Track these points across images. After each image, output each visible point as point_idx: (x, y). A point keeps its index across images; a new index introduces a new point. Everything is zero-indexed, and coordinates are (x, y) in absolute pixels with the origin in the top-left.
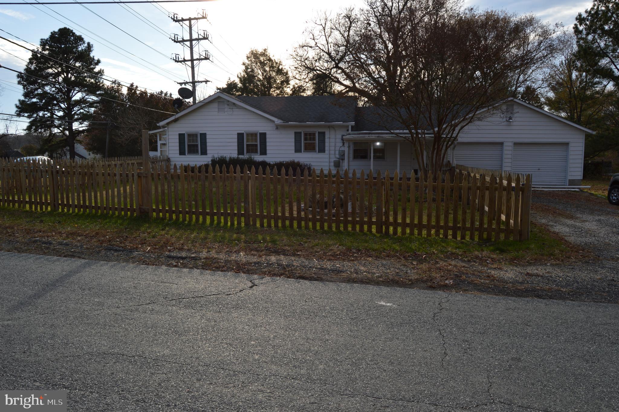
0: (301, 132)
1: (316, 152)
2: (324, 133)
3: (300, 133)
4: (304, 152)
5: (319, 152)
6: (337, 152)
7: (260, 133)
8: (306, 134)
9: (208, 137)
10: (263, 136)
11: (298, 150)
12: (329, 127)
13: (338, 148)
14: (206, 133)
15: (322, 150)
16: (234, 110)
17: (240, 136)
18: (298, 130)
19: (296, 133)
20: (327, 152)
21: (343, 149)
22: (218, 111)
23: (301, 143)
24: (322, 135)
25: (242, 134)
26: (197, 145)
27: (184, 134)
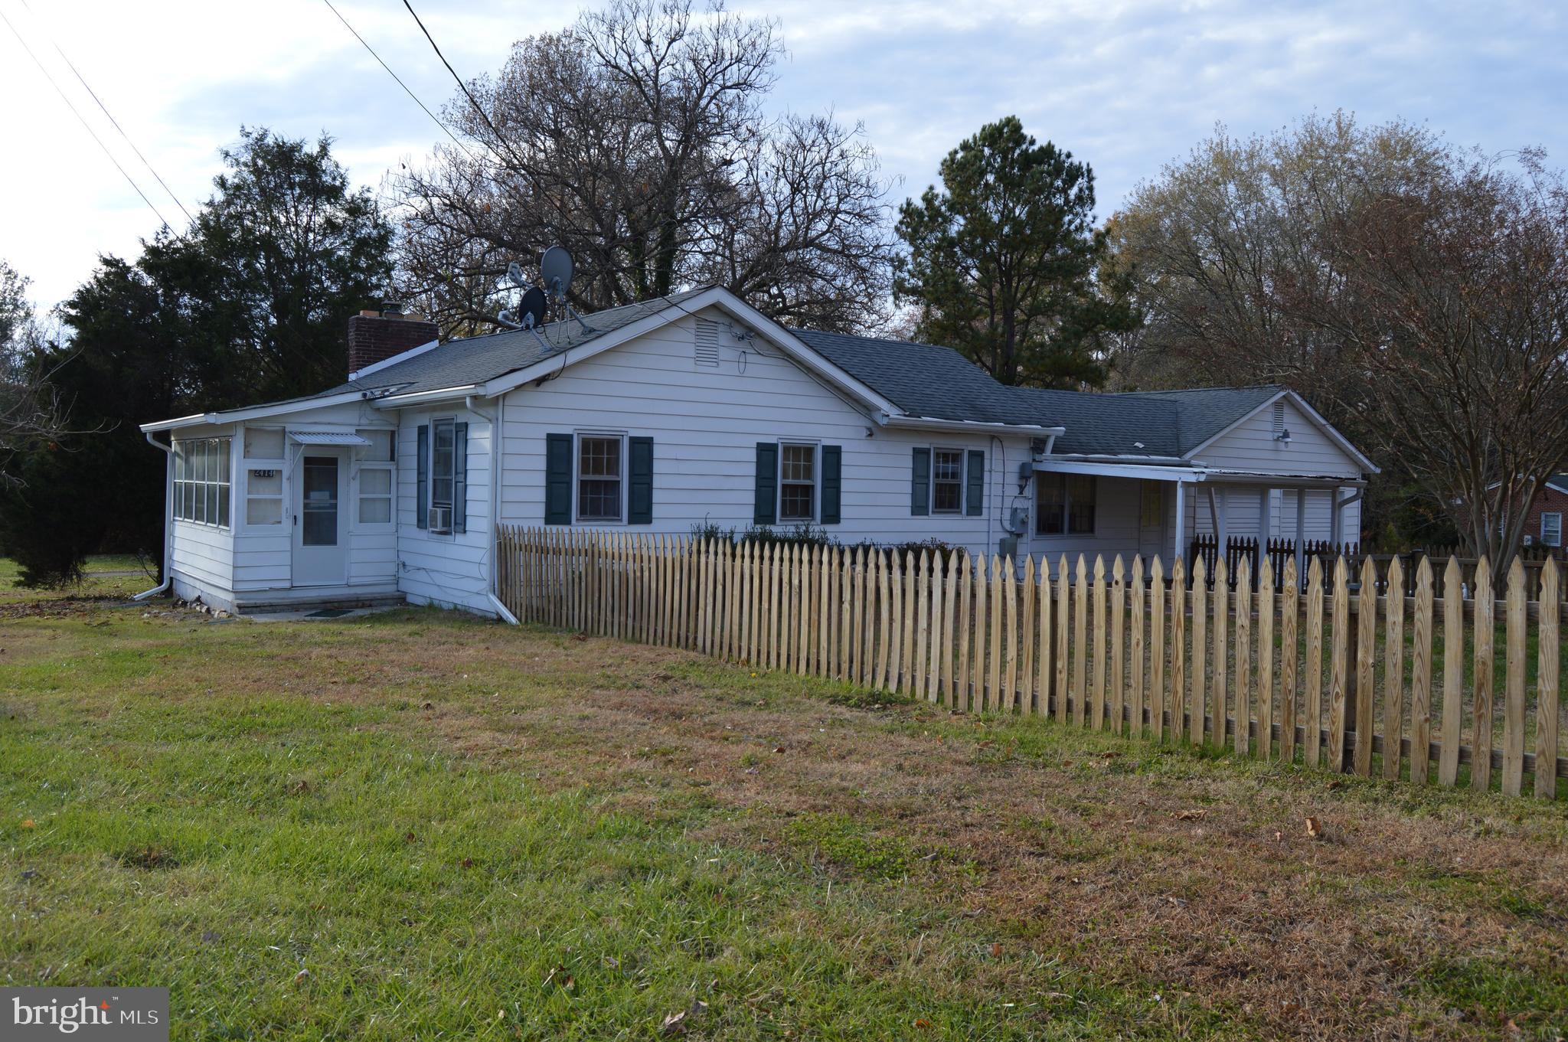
0: (929, 449)
1: (960, 513)
2: (980, 455)
3: (927, 452)
4: (933, 512)
5: (968, 514)
6: (1007, 515)
7: (824, 448)
8: (937, 455)
9: (658, 452)
10: (833, 454)
11: (918, 508)
12: (994, 437)
13: (1008, 503)
15: (975, 509)
16: (750, 358)
17: (766, 452)
18: (923, 445)
19: (917, 452)
20: (985, 511)
21: (1018, 504)
22: (697, 359)
23: (928, 485)
24: (977, 457)
25: (773, 448)
26: (616, 485)
27: (568, 439)
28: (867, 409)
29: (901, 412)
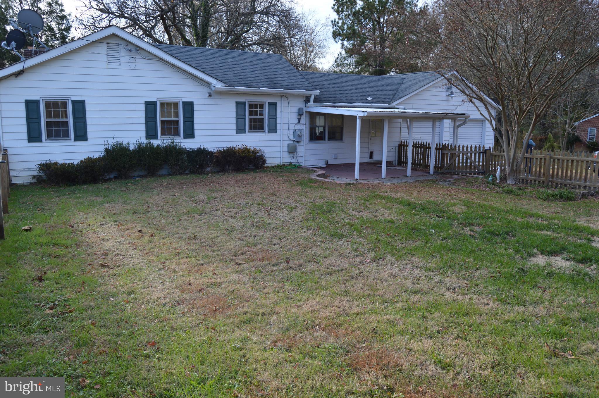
0: (245, 102)
1: (264, 132)
2: (275, 104)
3: (244, 103)
4: (249, 132)
5: (268, 132)
6: (291, 132)
7: (183, 102)
8: (251, 106)
9: (88, 107)
10: (189, 106)
11: (240, 130)
12: (282, 96)
13: (292, 127)
14: (84, 101)
15: (273, 130)
16: (138, 61)
17: (150, 106)
18: (241, 100)
19: (237, 103)
20: (278, 131)
21: (298, 127)
22: (108, 61)
23: (245, 119)
24: (273, 106)
25: (154, 104)
26: (66, 123)
27: (37, 102)
28: (208, 84)
29: (225, 85)
